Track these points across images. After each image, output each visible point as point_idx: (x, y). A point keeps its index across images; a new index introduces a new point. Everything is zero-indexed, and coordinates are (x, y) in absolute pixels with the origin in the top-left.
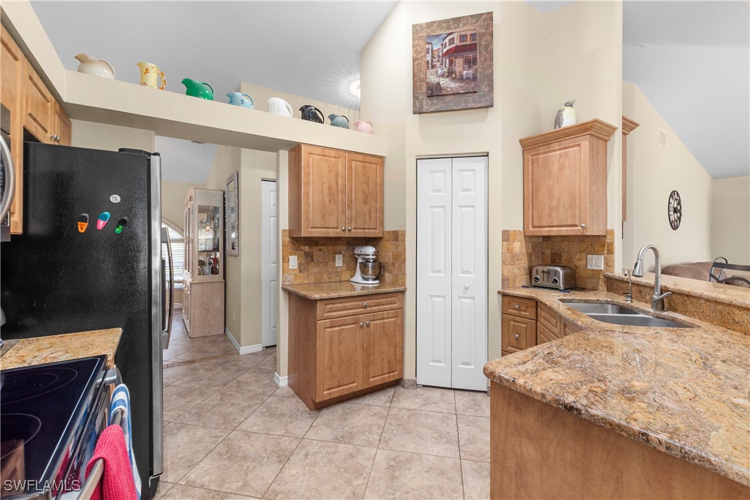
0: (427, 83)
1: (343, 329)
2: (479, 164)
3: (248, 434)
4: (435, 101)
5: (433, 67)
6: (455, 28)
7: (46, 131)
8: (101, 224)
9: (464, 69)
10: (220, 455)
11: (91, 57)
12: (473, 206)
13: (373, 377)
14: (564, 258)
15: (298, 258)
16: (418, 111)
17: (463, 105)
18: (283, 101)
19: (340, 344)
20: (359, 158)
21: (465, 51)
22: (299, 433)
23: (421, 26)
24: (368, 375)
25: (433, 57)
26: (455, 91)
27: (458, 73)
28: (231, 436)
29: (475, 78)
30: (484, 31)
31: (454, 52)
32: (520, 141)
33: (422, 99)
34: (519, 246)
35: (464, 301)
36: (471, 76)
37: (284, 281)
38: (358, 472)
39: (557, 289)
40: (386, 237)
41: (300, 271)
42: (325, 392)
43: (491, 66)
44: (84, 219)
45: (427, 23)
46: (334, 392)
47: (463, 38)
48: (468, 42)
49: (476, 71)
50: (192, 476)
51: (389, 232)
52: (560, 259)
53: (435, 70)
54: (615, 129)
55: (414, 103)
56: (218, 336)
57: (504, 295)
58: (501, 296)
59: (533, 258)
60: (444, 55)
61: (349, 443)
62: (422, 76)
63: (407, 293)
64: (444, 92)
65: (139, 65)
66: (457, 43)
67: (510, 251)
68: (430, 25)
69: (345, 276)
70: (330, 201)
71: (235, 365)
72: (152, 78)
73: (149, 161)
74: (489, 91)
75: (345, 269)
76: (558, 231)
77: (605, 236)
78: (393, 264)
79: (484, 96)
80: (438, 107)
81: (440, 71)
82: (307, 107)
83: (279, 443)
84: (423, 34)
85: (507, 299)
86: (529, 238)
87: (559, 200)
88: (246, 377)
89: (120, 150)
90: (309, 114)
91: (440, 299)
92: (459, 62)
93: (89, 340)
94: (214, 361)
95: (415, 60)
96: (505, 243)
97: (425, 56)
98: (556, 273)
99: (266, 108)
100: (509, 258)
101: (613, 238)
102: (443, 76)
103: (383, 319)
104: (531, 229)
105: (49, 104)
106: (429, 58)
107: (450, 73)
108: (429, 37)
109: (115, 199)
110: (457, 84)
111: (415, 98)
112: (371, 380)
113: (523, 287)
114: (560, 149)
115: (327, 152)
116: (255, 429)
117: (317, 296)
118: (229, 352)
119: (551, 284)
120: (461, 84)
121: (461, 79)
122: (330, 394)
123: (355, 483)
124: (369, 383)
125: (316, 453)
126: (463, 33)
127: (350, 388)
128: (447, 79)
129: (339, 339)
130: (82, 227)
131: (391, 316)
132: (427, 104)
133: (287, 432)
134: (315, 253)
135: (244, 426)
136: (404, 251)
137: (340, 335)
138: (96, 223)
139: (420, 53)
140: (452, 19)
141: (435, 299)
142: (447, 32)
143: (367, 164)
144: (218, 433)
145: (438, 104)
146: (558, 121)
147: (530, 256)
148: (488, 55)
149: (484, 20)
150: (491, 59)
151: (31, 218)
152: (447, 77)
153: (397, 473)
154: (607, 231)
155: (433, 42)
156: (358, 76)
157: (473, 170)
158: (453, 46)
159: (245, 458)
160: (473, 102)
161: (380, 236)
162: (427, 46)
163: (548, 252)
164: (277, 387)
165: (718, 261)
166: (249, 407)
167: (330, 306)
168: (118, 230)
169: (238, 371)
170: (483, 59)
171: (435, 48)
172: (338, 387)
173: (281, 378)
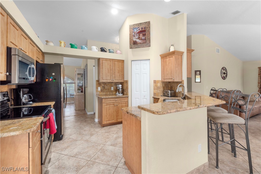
0: (133, 41)
1: (110, 106)
2: (147, 62)
3: (85, 131)
4: (135, 45)
5: (135, 36)
6: (140, 26)
7: (39, 59)
8: (51, 79)
9: (142, 37)
10: (77, 134)
11: (49, 41)
12: (146, 74)
13: (119, 119)
14: (173, 88)
15: (101, 88)
16: (131, 48)
17: (142, 46)
18: (95, 47)
19: (109, 110)
20: (117, 61)
21: (143, 32)
22: (97, 131)
23: (131, 25)
24: (117, 119)
25: (134, 34)
26: (140, 43)
27: (141, 38)
28: (81, 131)
29: (145, 39)
30: (147, 26)
31: (140, 32)
32: (160, 55)
33: (132, 45)
34: (159, 85)
35: (144, 99)
36: (144, 39)
37: (97, 94)
38: (108, 138)
39: (168, 96)
40: (125, 82)
41: (101, 91)
42: (105, 122)
43: (150, 36)
44: (47, 79)
45: (133, 25)
46: (107, 122)
47: (142, 28)
48: (143, 30)
49: (146, 37)
50: (71, 137)
51: (125, 81)
52: (172, 88)
53: (135, 37)
54: (183, 52)
55: (130, 46)
56: (83, 110)
57: (154, 98)
58: (153, 98)
59: (165, 88)
60: (137, 33)
61: (108, 133)
62: (132, 39)
63: (129, 97)
64: (137, 43)
65: (60, 41)
66: (141, 30)
67: (156, 86)
68: (134, 25)
69: (114, 93)
70: (108, 73)
71: (86, 117)
72: (63, 44)
73: (60, 65)
74: (149, 43)
75: (114, 91)
76: (168, 80)
77: (182, 82)
78: (126, 89)
79: (148, 44)
80: (136, 47)
81: (136, 37)
82: (102, 48)
83: (92, 132)
84: (132, 28)
85: (155, 99)
86: (163, 82)
87: (168, 72)
88: (88, 119)
89: (55, 63)
90: (103, 50)
91: (138, 99)
92: (141, 35)
93: (48, 103)
94: (81, 116)
95: (130, 34)
96: (155, 84)
97: (132, 33)
98: (168, 92)
99: (91, 49)
100: (156, 88)
101: (184, 82)
102: (137, 39)
103: (122, 104)
104: (163, 80)
105: (40, 53)
106: (133, 34)
107: (139, 38)
108: (133, 28)
109: (53, 74)
110: (141, 41)
111: (130, 45)
112: (118, 120)
113: (161, 96)
114: (169, 58)
115: (107, 60)
116: (87, 130)
117: (103, 97)
118: (85, 114)
119: (167, 95)
120: (142, 41)
121: (142, 40)
122: (106, 122)
123: (107, 140)
124: (117, 121)
125: (100, 135)
126: (142, 27)
127: (112, 122)
128: (138, 40)
129: (109, 109)
130: (47, 80)
131: (124, 103)
132: (133, 46)
133: (94, 130)
134: (105, 86)
135: (84, 129)
136: (128, 86)
137: (109, 107)
138: (50, 79)
139: (131, 32)
140: (140, 23)
141: (136, 99)
142: (138, 27)
143: (119, 63)
144: (78, 130)
145: (136, 46)
146: (169, 50)
147: (164, 88)
148: (149, 33)
149: (148, 24)
150: (150, 34)
151: (37, 79)
152: (138, 39)
153: (117, 139)
154: (182, 80)
155: (135, 30)
156: (118, 37)
157: (146, 64)
158: (139, 31)
159: (83, 134)
160: (145, 46)
161: (123, 82)
162: (133, 31)
163: (170, 86)
164: (95, 122)
165: (212, 89)
166: (87, 125)
167: (106, 100)
168: (54, 81)
169: (86, 118)
170: (147, 34)
171: (135, 31)
172: (109, 121)
173: (96, 119)
